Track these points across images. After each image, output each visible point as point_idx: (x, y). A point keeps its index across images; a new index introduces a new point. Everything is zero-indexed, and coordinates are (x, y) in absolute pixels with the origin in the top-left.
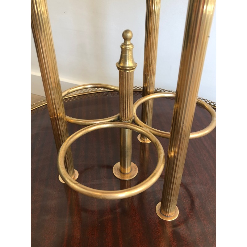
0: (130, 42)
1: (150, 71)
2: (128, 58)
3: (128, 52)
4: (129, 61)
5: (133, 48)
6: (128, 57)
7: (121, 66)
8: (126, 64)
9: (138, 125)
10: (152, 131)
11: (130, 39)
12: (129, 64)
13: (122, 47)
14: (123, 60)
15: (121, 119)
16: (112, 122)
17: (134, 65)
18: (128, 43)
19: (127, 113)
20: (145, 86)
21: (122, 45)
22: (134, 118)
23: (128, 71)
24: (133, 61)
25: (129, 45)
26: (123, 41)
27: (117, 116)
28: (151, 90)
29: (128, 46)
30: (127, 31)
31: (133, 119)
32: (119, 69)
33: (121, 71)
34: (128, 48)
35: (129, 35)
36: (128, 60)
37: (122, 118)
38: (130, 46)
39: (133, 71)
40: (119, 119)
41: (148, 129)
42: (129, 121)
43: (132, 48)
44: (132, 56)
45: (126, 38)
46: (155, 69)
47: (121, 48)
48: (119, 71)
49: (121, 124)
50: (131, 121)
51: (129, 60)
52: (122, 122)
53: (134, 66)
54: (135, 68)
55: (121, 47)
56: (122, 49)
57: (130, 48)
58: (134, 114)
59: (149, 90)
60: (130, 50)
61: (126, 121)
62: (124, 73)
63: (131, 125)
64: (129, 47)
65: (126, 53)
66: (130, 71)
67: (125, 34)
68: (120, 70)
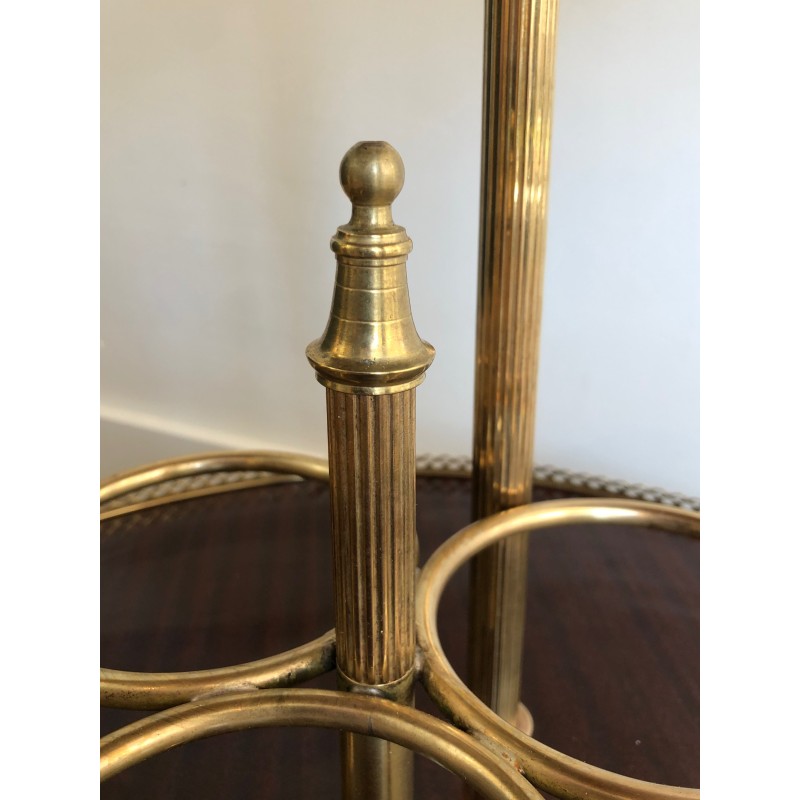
0: (389, 215)
1: (507, 392)
2: (376, 313)
3: (375, 273)
4: (383, 329)
5: (409, 249)
6: (376, 301)
7: (336, 361)
8: (365, 346)
9: (448, 716)
10: (537, 767)
11: (388, 196)
12: (384, 344)
13: (340, 243)
14: (347, 321)
15: (345, 669)
16: (286, 692)
17: (417, 354)
18: (377, 217)
19: (381, 638)
20: (482, 462)
21: (341, 235)
22: (426, 665)
23: (378, 391)
24: (409, 330)
25: (381, 231)
26: (343, 209)
27: (323, 649)
28: (515, 487)
29: (375, 239)
30: (366, 150)
31: (418, 665)
32: (323, 375)
33: (340, 387)
34: (376, 251)
35: (380, 170)
36: (376, 326)
37: (350, 669)
38: (387, 238)
39: (407, 386)
40: (331, 673)
41: (508, 748)
42: (392, 686)
43: (398, 249)
44: (404, 301)
45: (361, 193)
46: (531, 383)
47: (333, 254)
48: (328, 390)
49: (343, 703)
50: (405, 685)
51: (382, 320)
52: (348, 688)
53: (417, 361)
54: (419, 372)
55: (335, 247)
56: (341, 256)
57: (388, 250)
58: (423, 636)
59: (507, 485)
60: (386, 262)
61: (372, 682)
62: (354, 399)
63: (401, 716)
64: (381, 246)
65: (364, 283)
66: (394, 389)
67: (354, 165)
68: (329, 384)
